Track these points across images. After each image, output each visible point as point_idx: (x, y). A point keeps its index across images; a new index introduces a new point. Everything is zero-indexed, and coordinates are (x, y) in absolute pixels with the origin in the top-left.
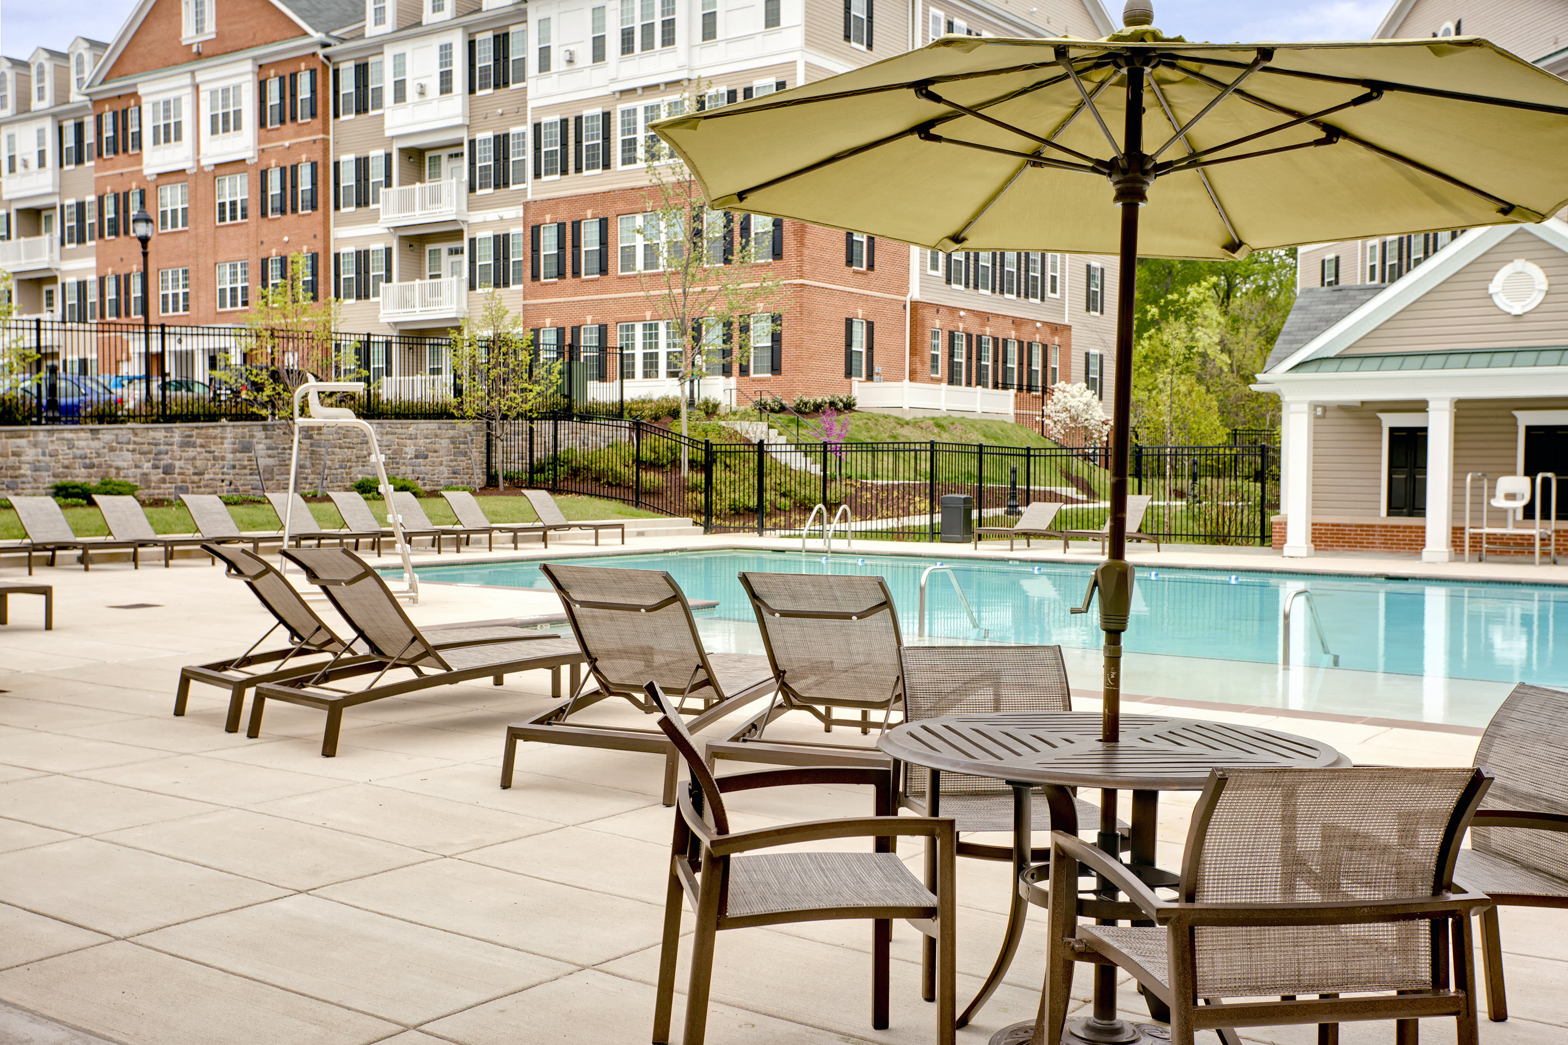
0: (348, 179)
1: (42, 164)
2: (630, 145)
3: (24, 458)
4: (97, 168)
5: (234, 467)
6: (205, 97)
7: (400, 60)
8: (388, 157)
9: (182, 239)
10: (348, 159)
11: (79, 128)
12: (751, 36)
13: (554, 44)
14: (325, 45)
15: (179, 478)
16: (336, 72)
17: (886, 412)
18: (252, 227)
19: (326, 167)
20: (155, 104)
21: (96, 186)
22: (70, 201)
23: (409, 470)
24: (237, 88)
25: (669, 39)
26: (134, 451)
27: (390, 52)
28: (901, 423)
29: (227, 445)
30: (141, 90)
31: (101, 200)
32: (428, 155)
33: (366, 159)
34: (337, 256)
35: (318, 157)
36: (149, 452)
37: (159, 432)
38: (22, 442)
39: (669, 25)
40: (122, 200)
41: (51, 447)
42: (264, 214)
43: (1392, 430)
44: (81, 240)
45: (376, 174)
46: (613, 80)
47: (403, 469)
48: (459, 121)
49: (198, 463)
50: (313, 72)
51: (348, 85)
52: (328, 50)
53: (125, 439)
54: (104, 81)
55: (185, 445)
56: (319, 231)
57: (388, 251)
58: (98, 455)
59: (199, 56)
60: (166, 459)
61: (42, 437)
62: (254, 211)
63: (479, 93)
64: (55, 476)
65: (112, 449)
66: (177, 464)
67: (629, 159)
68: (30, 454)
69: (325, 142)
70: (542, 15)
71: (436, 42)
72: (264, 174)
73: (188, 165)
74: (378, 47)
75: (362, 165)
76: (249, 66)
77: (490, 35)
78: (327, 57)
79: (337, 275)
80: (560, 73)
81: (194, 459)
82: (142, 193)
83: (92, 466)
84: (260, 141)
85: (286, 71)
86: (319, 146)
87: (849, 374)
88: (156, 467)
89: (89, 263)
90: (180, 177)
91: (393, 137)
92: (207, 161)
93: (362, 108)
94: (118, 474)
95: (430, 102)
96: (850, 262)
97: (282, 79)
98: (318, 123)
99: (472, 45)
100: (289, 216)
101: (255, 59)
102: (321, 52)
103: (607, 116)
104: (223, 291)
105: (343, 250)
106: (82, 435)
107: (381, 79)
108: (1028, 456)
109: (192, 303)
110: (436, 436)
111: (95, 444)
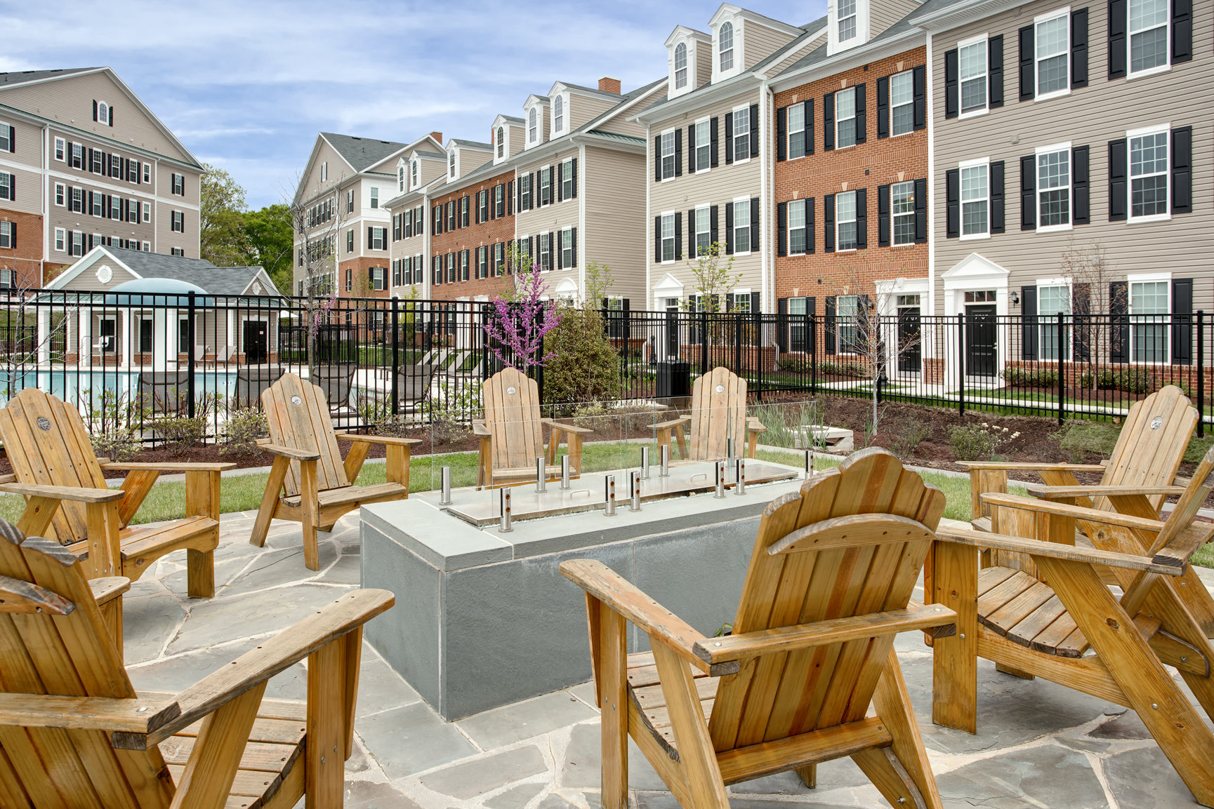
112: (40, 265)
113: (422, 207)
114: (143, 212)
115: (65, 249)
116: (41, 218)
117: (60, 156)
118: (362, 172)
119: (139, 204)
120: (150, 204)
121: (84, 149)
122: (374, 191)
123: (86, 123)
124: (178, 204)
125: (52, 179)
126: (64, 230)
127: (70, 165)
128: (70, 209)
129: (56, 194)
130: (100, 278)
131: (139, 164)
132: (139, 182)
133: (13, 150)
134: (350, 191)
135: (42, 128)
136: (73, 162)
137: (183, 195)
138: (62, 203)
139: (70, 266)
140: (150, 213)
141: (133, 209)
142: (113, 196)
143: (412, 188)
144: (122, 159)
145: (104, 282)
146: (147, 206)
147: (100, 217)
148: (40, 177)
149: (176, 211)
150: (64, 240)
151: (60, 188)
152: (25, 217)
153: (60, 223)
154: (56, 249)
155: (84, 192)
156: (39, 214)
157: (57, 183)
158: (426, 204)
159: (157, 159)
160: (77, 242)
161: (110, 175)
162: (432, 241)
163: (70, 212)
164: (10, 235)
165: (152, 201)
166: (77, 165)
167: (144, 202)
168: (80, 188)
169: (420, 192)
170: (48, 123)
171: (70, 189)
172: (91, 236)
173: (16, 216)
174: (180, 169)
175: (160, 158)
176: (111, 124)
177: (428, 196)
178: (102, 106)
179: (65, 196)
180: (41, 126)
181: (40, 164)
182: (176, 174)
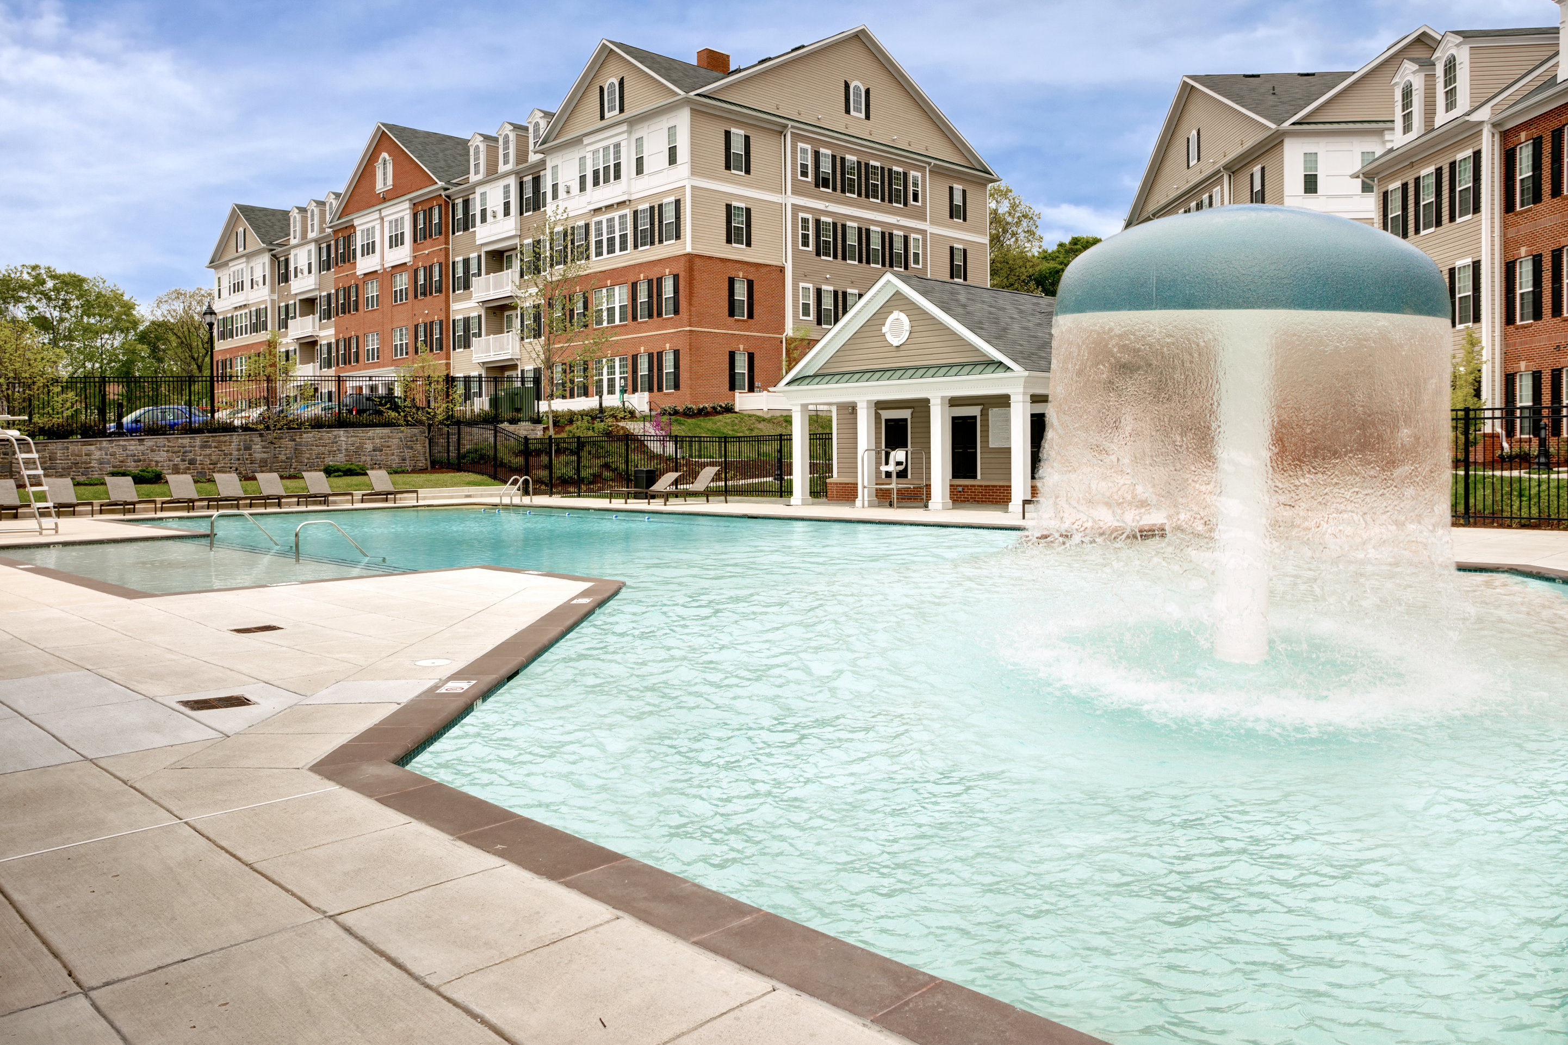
0: (460, 272)
1: (310, 272)
2: (599, 244)
3: (93, 457)
4: (336, 272)
5: (239, 459)
6: (386, 225)
7: (483, 195)
8: (479, 257)
9: (376, 314)
10: (459, 259)
11: (329, 247)
12: (661, 171)
13: (560, 182)
14: (446, 189)
15: (200, 467)
16: (453, 205)
17: (750, 413)
18: (410, 304)
19: (447, 266)
20: (363, 231)
21: (335, 283)
22: (324, 294)
23: (368, 459)
24: (402, 218)
25: (617, 176)
26: (168, 451)
27: (479, 191)
28: (761, 419)
29: (234, 445)
30: (356, 223)
31: (337, 291)
32: (506, 254)
33: (468, 259)
34: (454, 321)
35: (442, 260)
36: (179, 452)
37: (185, 440)
38: (92, 448)
39: (618, 166)
40: (347, 291)
41: (111, 450)
42: (416, 297)
43: (887, 421)
44: (329, 318)
45: (474, 269)
46: (589, 203)
47: (363, 458)
48: (513, 233)
49: (213, 457)
50: (440, 206)
51: (460, 215)
52: (448, 192)
53: (162, 444)
54: (339, 218)
55: (204, 446)
56: (443, 306)
57: (480, 317)
58: (143, 454)
59: (385, 200)
60: (191, 456)
61: (105, 444)
62: (411, 295)
63: (525, 214)
64: (113, 467)
65: (153, 451)
66: (198, 458)
67: (599, 254)
68: (97, 454)
69: (447, 250)
70: (554, 164)
71: (502, 183)
72: (416, 271)
73: (378, 268)
74: (472, 189)
75: (466, 262)
76: (407, 205)
77: (530, 177)
78: (448, 197)
79: (454, 334)
80: (563, 200)
81: (210, 455)
82: (357, 286)
83: (140, 461)
84: (414, 251)
85: (426, 207)
86: (443, 253)
87: (732, 387)
88: (183, 460)
89: (332, 331)
90: (375, 276)
91: (482, 245)
92: (388, 265)
93: (466, 228)
94: (157, 465)
95: (499, 222)
96: (732, 313)
97: (425, 211)
98: (442, 238)
99: (521, 184)
100: (429, 298)
101: (410, 200)
102: (443, 193)
103: (587, 226)
104: (396, 346)
105: (457, 317)
106: (133, 442)
107: (475, 209)
108: (781, 440)
109: (380, 354)
110: (389, 437)
111: (141, 448)
112: (781, 342)
113: (1477, 155)
114: (912, 251)
115: (812, 317)
116: (782, 270)
117: (804, 174)
118: (1286, 124)
119: (906, 238)
120: (920, 237)
121: (834, 157)
122: (1311, 159)
123: (835, 119)
124: (959, 234)
125: (796, 209)
126: (810, 286)
127: (817, 185)
128: (818, 254)
129: (800, 232)
130: (889, 337)
131: (905, 174)
132: (905, 204)
133: (748, 171)
134: (1257, 169)
135: (781, 133)
136: (822, 181)
137: (965, 220)
138: (808, 246)
139: (818, 341)
140: (920, 252)
141: (898, 247)
142: (872, 228)
143: (1441, 117)
144: (882, 168)
145: (896, 342)
146: (917, 240)
147: (856, 263)
148: (782, 206)
149: (956, 246)
150: (811, 302)
151: (805, 221)
152: (764, 270)
153: (806, 277)
154: (802, 318)
155: (835, 224)
156: (779, 264)
157: (801, 215)
158: (1489, 147)
159: (929, 164)
160: (828, 303)
161: (867, 196)
162: (1505, 226)
163: (818, 258)
164: (745, 299)
165: (923, 232)
166: (826, 185)
167: (913, 236)
168: (830, 220)
169: (1474, 118)
170: (790, 124)
171: (818, 222)
172: (845, 294)
173: (752, 269)
174: (959, 177)
175: (933, 162)
176: (868, 117)
177: (1494, 125)
178: (857, 88)
179: (811, 233)
180: (779, 129)
181: (781, 190)
182: (955, 186)
